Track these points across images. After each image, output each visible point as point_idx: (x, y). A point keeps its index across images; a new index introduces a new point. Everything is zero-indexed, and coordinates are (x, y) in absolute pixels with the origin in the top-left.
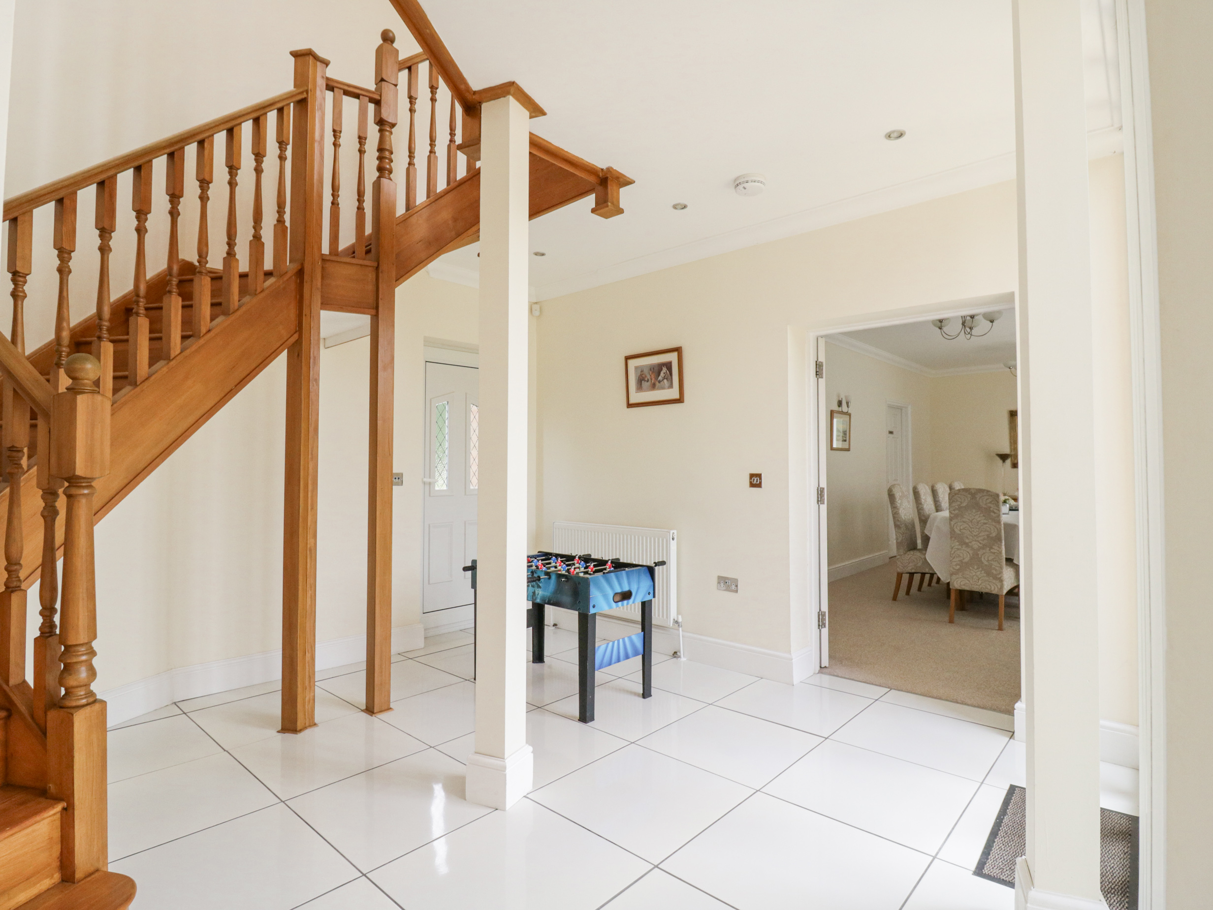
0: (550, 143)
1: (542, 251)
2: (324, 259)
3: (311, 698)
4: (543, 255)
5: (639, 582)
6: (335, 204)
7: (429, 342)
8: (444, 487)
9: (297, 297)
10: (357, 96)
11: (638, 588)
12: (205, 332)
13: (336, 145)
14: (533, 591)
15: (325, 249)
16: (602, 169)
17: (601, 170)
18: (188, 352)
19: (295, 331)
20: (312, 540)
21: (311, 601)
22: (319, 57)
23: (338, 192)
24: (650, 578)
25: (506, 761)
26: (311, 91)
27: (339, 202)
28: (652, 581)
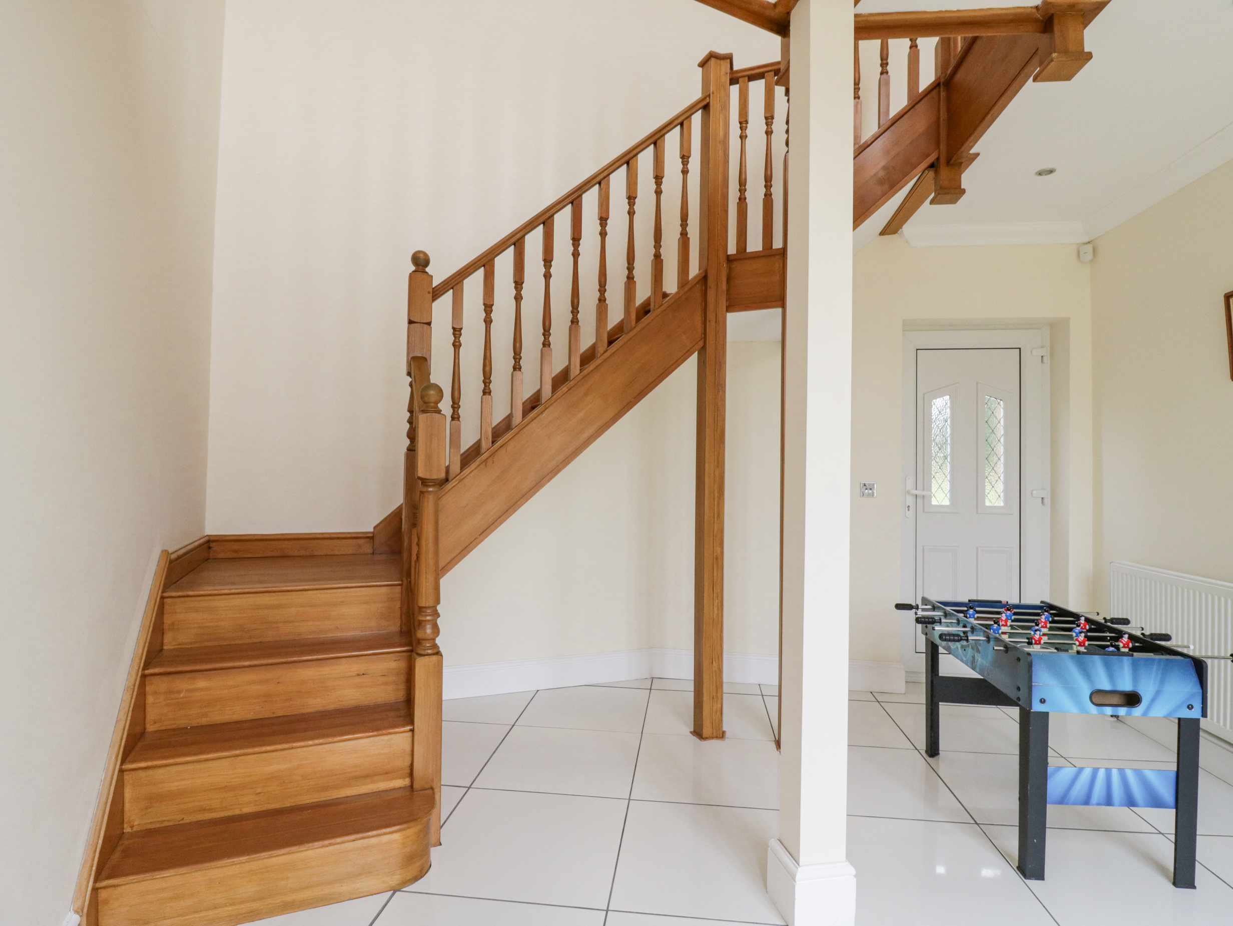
0: (925, 12)
1: (1048, 166)
2: (730, 259)
3: (718, 709)
4: (1051, 171)
5: (1162, 682)
6: (742, 200)
7: (909, 326)
8: (947, 502)
9: (702, 304)
10: (760, 76)
11: (1158, 693)
12: (602, 352)
13: (743, 137)
14: (972, 655)
15: (732, 249)
16: (1037, 7)
17: (1034, 10)
18: (585, 372)
19: (700, 338)
20: (719, 549)
21: (718, 610)
22: (721, 54)
23: (745, 186)
24: (1195, 679)
25: (799, 869)
26: (713, 93)
27: (746, 196)
28: (1199, 686)
